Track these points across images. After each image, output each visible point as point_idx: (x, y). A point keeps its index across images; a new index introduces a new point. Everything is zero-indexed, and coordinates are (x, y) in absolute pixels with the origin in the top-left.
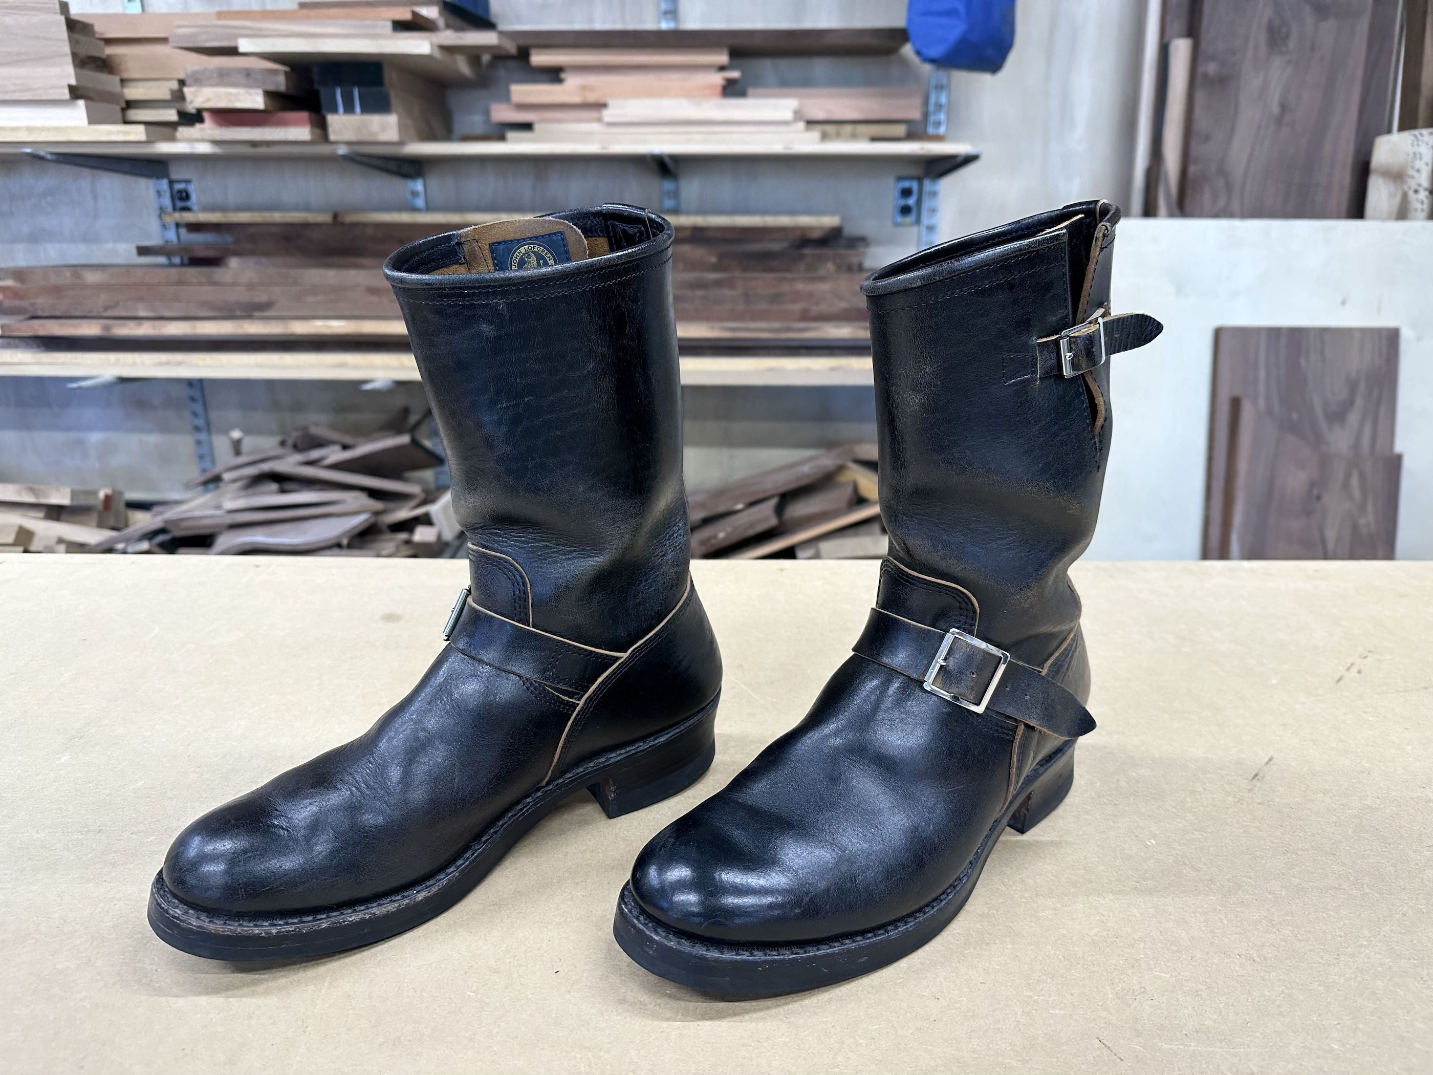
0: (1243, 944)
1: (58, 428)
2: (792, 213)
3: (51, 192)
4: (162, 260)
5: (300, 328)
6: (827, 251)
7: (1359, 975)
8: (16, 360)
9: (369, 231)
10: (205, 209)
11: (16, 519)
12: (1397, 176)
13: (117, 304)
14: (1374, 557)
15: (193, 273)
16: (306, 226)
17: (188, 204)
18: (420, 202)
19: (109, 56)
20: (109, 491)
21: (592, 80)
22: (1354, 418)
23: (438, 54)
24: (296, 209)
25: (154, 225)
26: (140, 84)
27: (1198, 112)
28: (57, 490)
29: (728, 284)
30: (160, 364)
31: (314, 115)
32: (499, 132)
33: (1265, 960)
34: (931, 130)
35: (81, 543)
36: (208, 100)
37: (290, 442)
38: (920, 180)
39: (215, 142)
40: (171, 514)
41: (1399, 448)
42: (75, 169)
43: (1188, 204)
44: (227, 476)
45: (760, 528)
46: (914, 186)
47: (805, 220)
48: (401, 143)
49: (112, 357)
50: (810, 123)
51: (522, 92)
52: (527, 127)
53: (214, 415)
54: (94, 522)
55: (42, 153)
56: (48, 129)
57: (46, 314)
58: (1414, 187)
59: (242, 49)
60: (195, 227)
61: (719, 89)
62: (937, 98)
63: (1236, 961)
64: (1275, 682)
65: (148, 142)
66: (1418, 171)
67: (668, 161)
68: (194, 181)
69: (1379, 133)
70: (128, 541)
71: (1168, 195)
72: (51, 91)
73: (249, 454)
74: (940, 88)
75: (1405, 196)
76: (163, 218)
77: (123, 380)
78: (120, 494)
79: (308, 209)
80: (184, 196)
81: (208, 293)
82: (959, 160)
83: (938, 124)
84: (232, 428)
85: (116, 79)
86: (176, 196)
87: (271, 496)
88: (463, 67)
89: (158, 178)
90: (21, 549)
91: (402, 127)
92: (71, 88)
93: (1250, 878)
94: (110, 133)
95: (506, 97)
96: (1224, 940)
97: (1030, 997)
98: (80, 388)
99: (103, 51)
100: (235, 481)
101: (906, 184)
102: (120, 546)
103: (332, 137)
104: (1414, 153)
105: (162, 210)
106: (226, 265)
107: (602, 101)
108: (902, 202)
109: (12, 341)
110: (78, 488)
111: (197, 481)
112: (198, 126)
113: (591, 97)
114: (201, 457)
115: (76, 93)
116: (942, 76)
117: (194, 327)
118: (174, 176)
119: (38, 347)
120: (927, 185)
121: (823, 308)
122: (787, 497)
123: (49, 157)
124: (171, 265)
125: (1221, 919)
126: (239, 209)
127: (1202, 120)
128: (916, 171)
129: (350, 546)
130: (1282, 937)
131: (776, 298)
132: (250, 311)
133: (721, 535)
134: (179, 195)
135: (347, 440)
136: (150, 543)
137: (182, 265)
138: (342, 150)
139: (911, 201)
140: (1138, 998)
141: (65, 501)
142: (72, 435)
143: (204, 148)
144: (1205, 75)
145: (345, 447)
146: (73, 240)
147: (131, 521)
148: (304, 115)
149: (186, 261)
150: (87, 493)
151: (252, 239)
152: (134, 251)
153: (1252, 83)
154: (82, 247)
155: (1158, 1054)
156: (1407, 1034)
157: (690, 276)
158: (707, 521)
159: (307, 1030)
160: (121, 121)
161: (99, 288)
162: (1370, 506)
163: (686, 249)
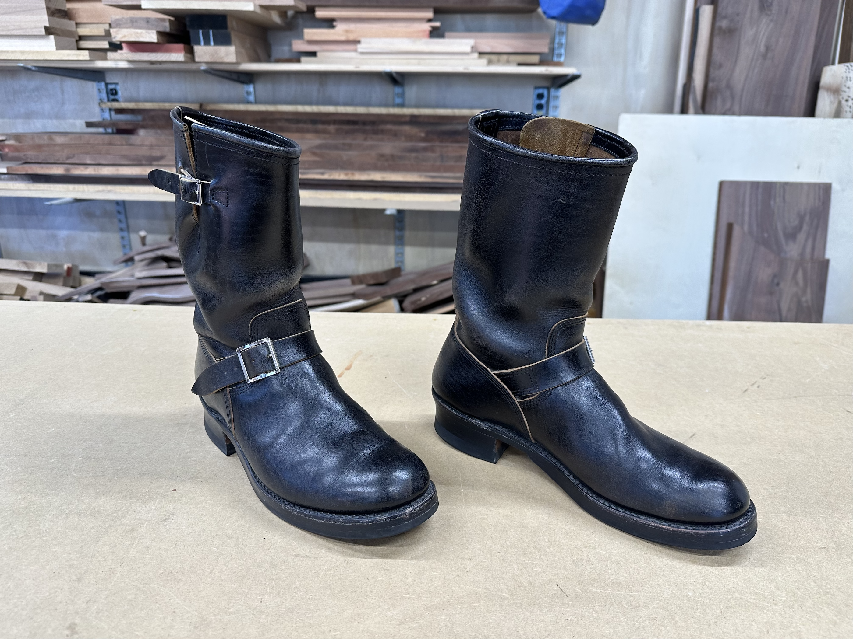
1: (42, 228)
3: (37, 89)
4: (101, 130)
8: (16, 188)
10: (126, 100)
11: (16, 280)
12: (836, 91)
13: (74, 156)
14: (810, 321)
15: (118, 138)
17: (116, 97)
18: (252, 98)
19: (69, 9)
20: (70, 265)
21: (352, 26)
22: (801, 237)
23: (259, 11)
24: (179, 101)
25: (97, 109)
26: (87, 26)
27: (715, 50)
28: (40, 264)
29: (431, 149)
30: (99, 191)
31: (187, 46)
32: (296, 58)
34: (555, 59)
35: (53, 295)
36: (124, 36)
37: (174, 239)
38: (548, 89)
39: (129, 61)
40: (105, 279)
41: (828, 256)
42: (50, 76)
43: (707, 106)
44: (137, 258)
45: (446, 295)
46: (545, 92)
48: (237, 63)
49: (71, 187)
50: (481, 54)
51: (310, 33)
52: (313, 54)
53: (131, 222)
54: (61, 283)
55: (29, 66)
56: (33, 52)
57: (33, 161)
58: (846, 98)
59: (143, 7)
60: (119, 111)
61: (428, 33)
62: (560, 40)
64: (707, 391)
65: (91, 61)
66: (848, 88)
67: (395, 75)
68: (120, 83)
69: (827, 64)
70: (80, 294)
71: (695, 100)
72: (34, 30)
73: (150, 245)
74: (561, 33)
75: (840, 103)
76: (102, 105)
77: (77, 201)
78: (77, 267)
79: (185, 101)
80: (114, 92)
81: (126, 150)
82: (569, 77)
83: (560, 55)
84: (140, 230)
85: (73, 23)
87: (163, 270)
88: (276, 18)
89: (99, 82)
90: (19, 298)
91: (237, 52)
92: (46, 28)
94: (68, 55)
95: (300, 36)
97: (524, 561)
98: (51, 205)
99: (65, 6)
100: (142, 260)
101: (540, 91)
102: (76, 297)
103: (197, 59)
104: (847, 77)
105: (101, 101)
106: (138, 134)
107: (358, 39)
108: (538, 102)
109: (14, 177)
110: (52, 262)
111: (120, 261)
112: (119, 51)
113: (351, 37)
114: (124, 246)
115: (49, 31)
116: (563, 25)
117: (118, 170)
118: (108, 81)
119: (29, 180)
120: (553, 92)
123: (33, 69)
124: (106, 133)
126: (145, 101)
127: (718, 56)
128: (546, 83)
131: (460, 158)
132: (151, 161)
133: (423, 299)
134: (111, 92)
136: (92, 296)
137: (113, 133)
138: (203, 67)
139: (543, 102)
140: (585, 564)
141: (45, 270)
142: (50, 232)
143: (123, 65)
144: (720, 28)
146: (50, 117)
147: (83, 282)
148: (181, 46)
149: (115, 131)
150: (57, 266)
151: (153, 118)
152: (84, 125)
153: (749, 33)
154: (55, 122)
155: (589, 594)
156: (733, 589)
157: (409, 144)
158: (416, 290)
159: (123, 564)
160: (76, 47)
161: (64, 146)
162: (809, 290)
163: (407, 128)
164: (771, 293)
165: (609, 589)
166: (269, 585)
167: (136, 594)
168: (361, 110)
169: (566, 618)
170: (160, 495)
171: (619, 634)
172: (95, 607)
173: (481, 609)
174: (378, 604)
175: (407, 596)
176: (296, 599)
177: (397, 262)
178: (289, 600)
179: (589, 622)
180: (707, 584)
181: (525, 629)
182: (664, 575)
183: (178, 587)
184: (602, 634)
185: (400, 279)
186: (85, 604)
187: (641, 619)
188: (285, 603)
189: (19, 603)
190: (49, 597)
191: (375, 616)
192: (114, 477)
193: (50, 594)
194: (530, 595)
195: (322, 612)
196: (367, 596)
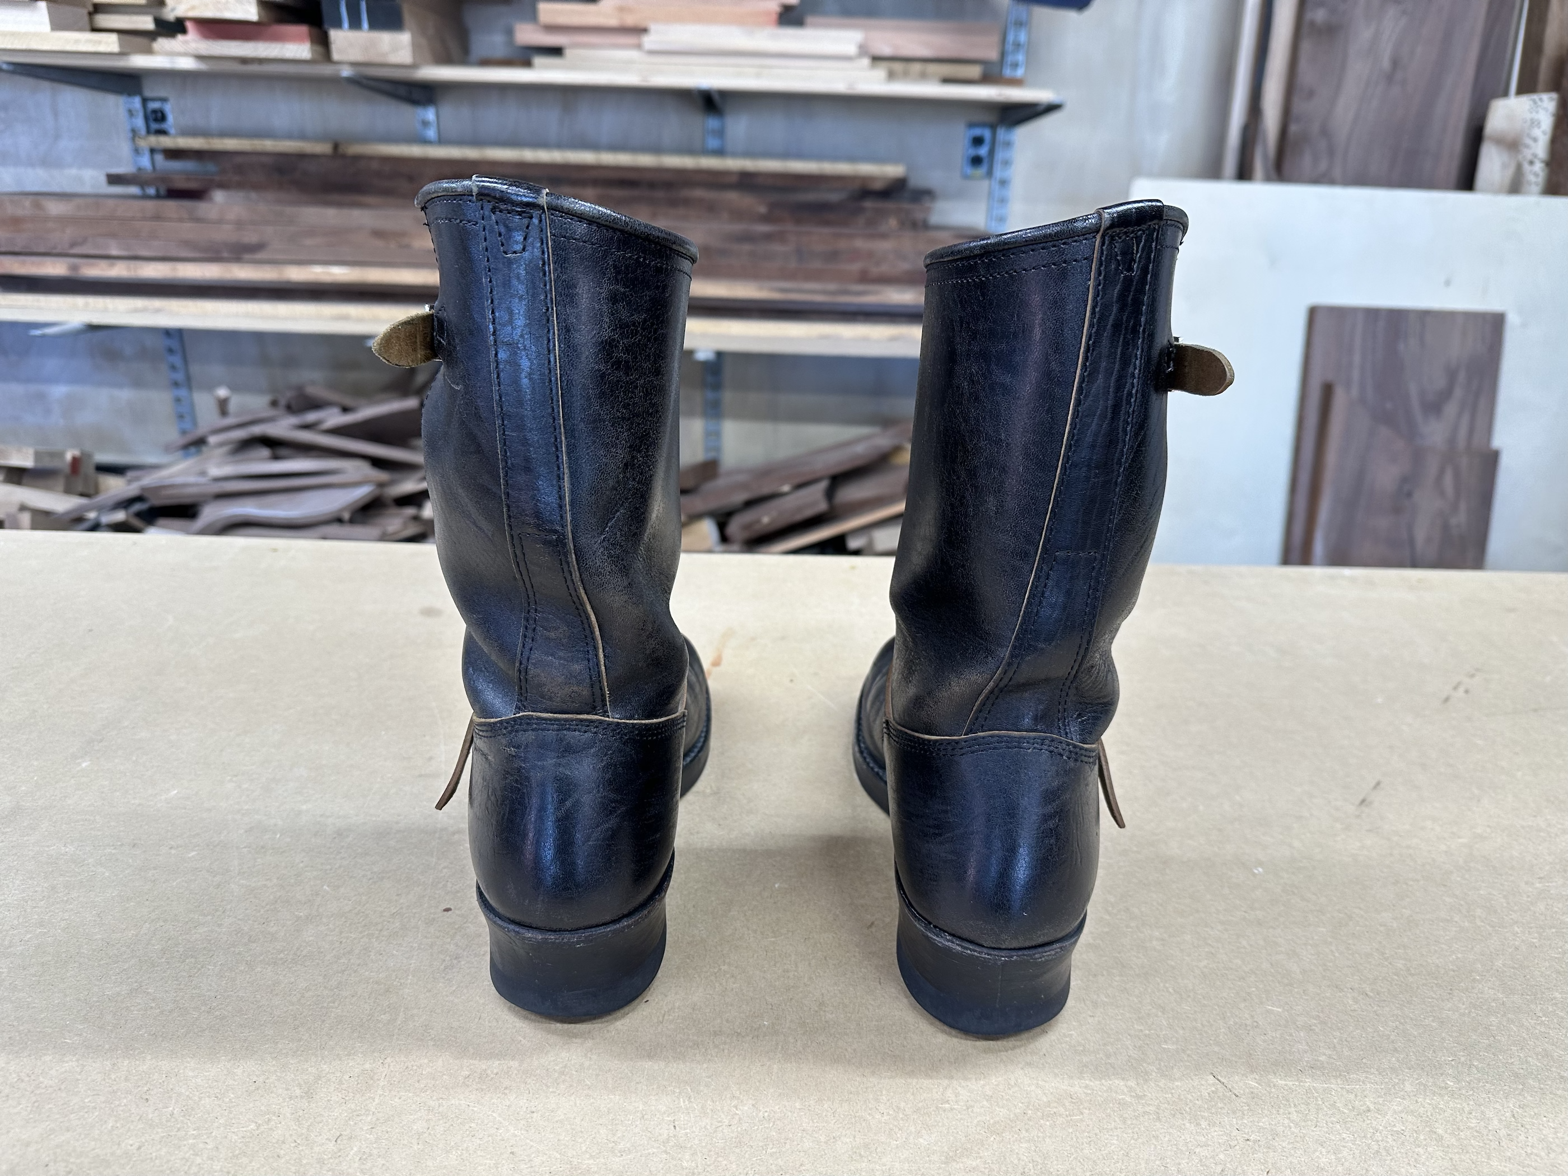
0: (1355, 977)
1: (17, 380)
2: (852, 159)
3: (3, 107)
4: (134, 190)
5: (297, 274)
6: (890, 205)
7: (1473, 1010)
9: (375, 165)
10: (185, 133)
12: (1512, 145)
13: (84, 241)
15: (171, 207)
16: (302, 156)
17: (164, 126)
18: (431, 133)
20: (77, 453)
22: (1451, 409)
24: (290, 136)
25: (125, 148)
27: (1303, 64)
28: (19, 450)
29: (779, 237)
30: (136, 311)
31: (314, 30)
32: (524, 57)
33: (1378, 994)
34: (1008, 72)
35: (48, 510)
36: (193, 8)
37: (283, 402)
38: (993, 127)
39: (200, 58)
40: (149, 480)
41: (1497, 444)
42: (31, 81)
43: (1287, 166)
44: (212, 440)
45: (809, 513)
46: (987, 134)
47: (866, 169)
48: (414, 66)
49: (79, 301)
50: (876, 59)
51: (552, 11)
52: (556, 51)
53: (195, 369)
54: (61, 488)
56: (4, 35)
57: (3, 250)
58: (1529, 157)
60: (174, 154)
61: (774, 17)
62: (1016, 36)
63: (1349, 995)
64: (1380, 700)
65: (122, 54)
66: (1535, 140)
67: (716, 98)
68: (171, 100)
69: (1495, 96)
70: (99, 510)
71: (1265, 156)
73: (237, 415)
74: (1019, 24)
75: (1519, 169)
76: (137, 142)
77: (90, 328)
78: (90, 455)
79: (303, 137)
80: (160, 116)
81: (188, 230)
82: (1041, 108)
83: (1015, 65)
84: (217, 385)
86: (151, 117)
87: (261, 463)
89: (128, 95)
91: (415, 46)
93: (1360, 909)
94: (77, 41)
95: (533, 16)
96: (1335, 974)
97: (1141, 1030)
98: (43, 336)
100: (221, 445)
101: (977, 132)
102: (90, 516)
103: (336, 56)
104: (1531, 119)
105: (134, 132)
106: (211, 200)
107: (643, 24)
108: (972, 152)
110: (42, 448)
111: (177, 444)
112: (180, 37)
113: (630, 20)
114: (181, 417)
116: (1022, 10)
117: (173, 269)
118: (148, 93)
120: (1002, 133)
121: (884, 269)
122: (838, 479)
123: (5, 67)
124: (145, 197)
125: (1332, 951)
126: (223, 134)
127: (1307, 74)
128: (990, 118)
129: (352, 521)
130: (1394, 971)
131: (833, 256)
132: (239, 253)
133: (766, 520)
134: (154, 116)
135: (348, 401)
136: (127, 511)
137: (158, 196)
138: (346, 72)
139: (983, 151)
140: (1251, 1033)
141: (28, 463)
142: (33, 388)
143: (187, 64)
144: (1312, 24)
145: (345, 410)
146: (31, 164)
147: (102, 487)
148: (303, 29)
149: (163, 192)
150: (52, 455)
151: (240, 169)
152: (103, 179)
153: (1362, 34)
154: (41, 173)
155: (1273, 1090)
156: (1522, 1071)
157: (738, 227)
158: (750, 504)
159: (386, 1061)
160: (88, 27)
161: (63, 221)
162: (1463, 506)
163: (733, 197)
164: (1397, 510)
165: (1307, 1080)
166: (680, 1092)
167: (428, 1120)
168: (646, 160)
169: (1247, 1137)
170: (423, 919)
171: (1347, 1164)
172: (355, 1149)
173: (1088, 1126)
174: (896, 1123)
175: (947, 1106)
176: (740, 1119)
177: (707, 449)
178: (727, 1123)
179: (1289, 1143)
180: (1476, 1064)
181: (1177, 1161)
182: (1396, 1050)
183: (508, 1103)
184: (1317, 1165)
185: (721, 482)
186: (334, 1142)
187: (1378, 1134)
188: (721, 1129)
189: (201, 1146)
190: (257, 1132)
191: (897, 1147)
192: (323, 886)
193: (258, 1126)
194: (1170, 1095)
195: (795, 1143)
196: (871, 1109)
